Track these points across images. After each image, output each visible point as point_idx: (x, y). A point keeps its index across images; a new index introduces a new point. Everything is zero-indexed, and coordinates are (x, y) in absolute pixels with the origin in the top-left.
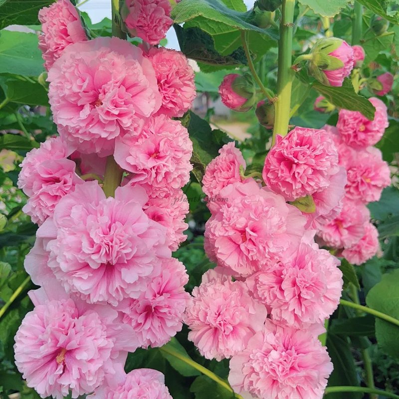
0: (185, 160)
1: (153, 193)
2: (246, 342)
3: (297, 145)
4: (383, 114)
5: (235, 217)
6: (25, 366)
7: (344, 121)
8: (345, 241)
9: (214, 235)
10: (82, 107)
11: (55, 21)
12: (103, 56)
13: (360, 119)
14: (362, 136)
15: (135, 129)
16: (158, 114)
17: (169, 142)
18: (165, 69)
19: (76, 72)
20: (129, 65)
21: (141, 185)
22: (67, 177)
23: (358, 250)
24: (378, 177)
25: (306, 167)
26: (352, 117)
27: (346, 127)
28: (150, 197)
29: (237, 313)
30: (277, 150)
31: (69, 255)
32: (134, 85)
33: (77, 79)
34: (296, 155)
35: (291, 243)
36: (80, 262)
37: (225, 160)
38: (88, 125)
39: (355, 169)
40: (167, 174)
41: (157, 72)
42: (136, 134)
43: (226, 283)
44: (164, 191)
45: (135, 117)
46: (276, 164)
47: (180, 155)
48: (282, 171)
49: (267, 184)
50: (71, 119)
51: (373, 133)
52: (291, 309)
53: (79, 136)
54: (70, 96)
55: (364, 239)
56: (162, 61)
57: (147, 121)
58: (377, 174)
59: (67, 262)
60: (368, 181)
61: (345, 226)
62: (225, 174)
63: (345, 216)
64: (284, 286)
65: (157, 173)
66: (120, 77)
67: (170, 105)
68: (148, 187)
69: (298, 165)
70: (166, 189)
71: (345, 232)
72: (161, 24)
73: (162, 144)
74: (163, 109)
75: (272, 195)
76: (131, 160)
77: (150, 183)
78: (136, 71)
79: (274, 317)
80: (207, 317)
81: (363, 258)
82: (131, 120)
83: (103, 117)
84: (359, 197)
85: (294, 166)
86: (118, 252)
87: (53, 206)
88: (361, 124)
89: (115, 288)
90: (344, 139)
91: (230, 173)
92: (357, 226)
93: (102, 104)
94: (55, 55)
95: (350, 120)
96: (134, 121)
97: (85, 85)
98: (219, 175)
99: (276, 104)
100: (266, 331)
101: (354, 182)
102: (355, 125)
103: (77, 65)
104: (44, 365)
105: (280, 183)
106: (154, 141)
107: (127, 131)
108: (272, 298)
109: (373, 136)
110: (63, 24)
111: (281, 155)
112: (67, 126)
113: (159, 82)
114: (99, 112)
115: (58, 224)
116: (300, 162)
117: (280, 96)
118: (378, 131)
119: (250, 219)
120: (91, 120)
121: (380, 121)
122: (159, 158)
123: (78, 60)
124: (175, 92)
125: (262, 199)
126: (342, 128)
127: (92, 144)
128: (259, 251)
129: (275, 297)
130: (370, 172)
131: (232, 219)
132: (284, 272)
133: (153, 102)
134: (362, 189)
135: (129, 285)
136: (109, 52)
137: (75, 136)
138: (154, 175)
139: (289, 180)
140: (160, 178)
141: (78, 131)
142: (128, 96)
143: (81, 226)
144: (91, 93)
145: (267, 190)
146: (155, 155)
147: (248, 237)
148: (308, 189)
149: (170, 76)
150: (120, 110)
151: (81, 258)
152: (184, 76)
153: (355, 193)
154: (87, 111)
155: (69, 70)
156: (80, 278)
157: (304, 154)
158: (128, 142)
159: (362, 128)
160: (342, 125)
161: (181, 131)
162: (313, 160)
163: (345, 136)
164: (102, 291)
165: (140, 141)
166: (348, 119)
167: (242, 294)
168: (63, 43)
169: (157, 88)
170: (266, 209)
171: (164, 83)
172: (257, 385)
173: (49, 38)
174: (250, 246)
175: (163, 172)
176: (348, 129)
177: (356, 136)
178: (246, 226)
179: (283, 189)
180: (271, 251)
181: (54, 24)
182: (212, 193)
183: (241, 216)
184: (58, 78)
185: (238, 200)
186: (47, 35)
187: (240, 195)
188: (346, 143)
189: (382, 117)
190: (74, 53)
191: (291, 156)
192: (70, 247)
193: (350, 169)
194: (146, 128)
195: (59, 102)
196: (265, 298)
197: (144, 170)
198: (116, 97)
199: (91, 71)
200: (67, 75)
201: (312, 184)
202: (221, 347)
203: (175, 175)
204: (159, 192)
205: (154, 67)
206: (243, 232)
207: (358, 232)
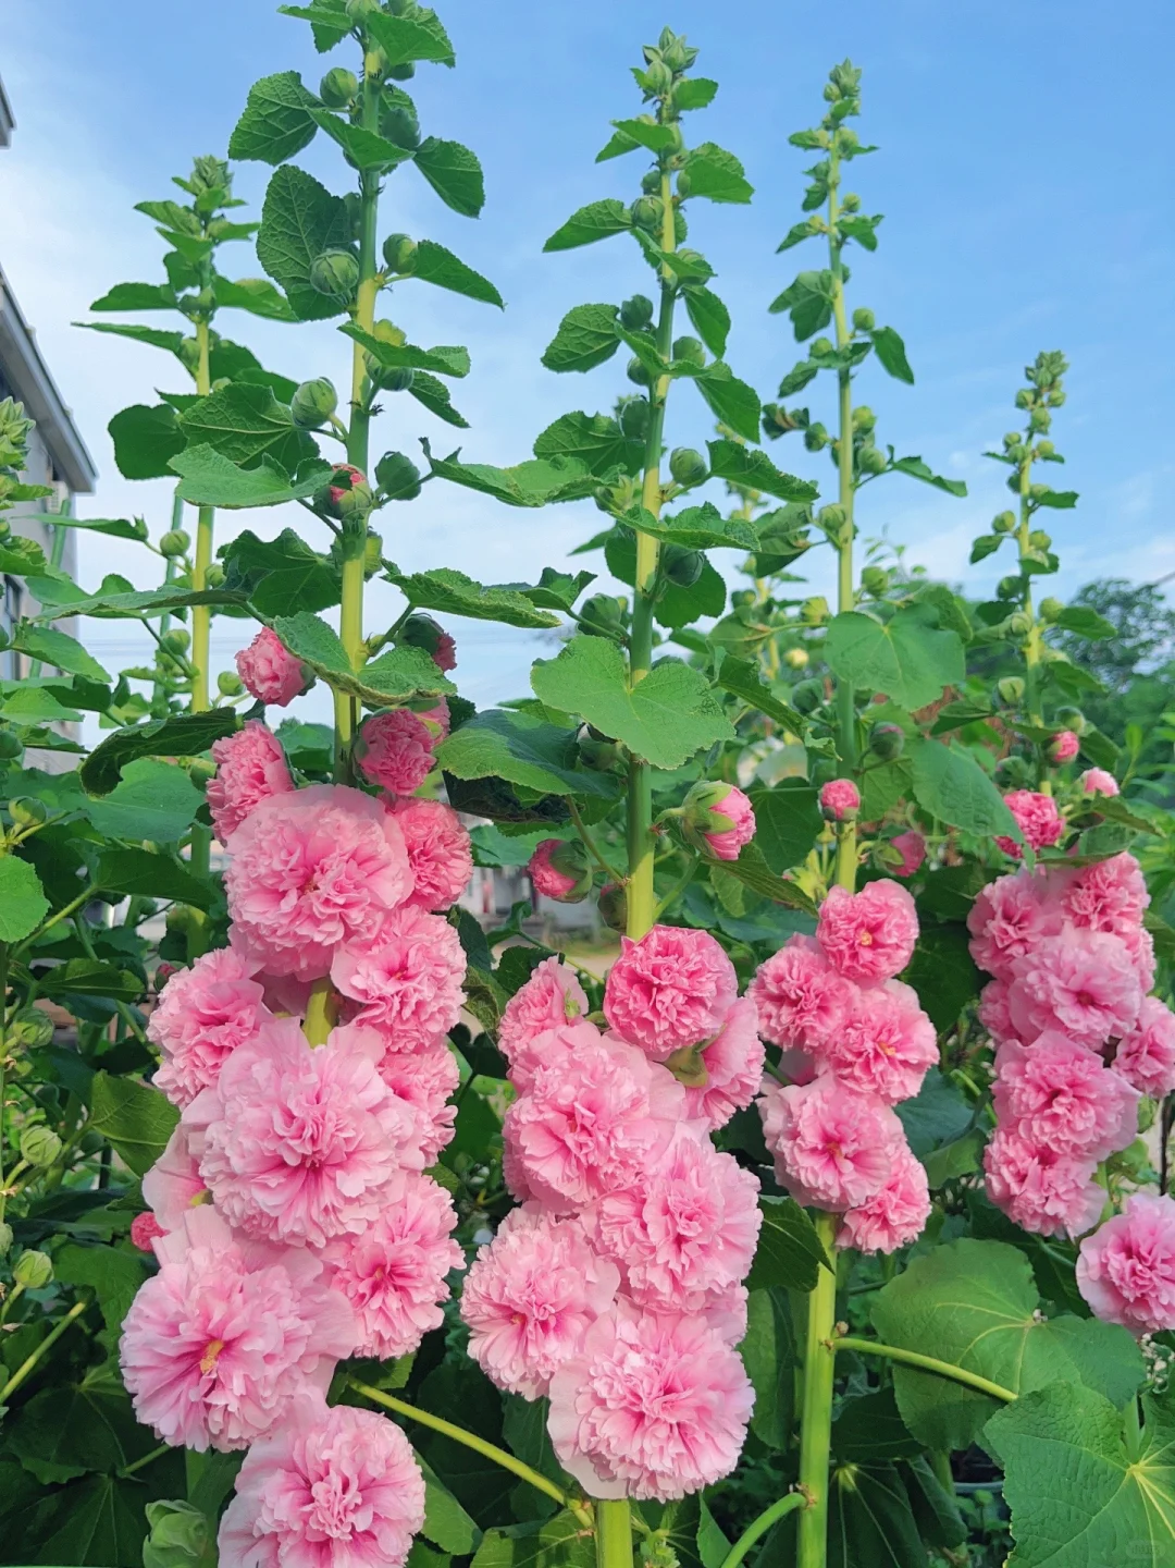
0: (452, 985)
1: (393, 1043)
2: (581, 1343)
3: (658, 954)
4: (905, 912)
5: (556, 1085)
6: (142, 1376)
7: (829, 925)
8: (849, 1187)
9: (517, 1122)
10: (283, 894)
11: (244, 761)
12: (321, 815)
13: (859, 920)
14: (866, 955)
15: (369, 929)
16: (407, 904)
17: (425, 950)
18: (421, 832)
19: (279, 840)
20: (364, 828)
21: (374, 1025)
22: (245, 1014)
23: (878, 1211)
24: (910, 1045)
25: (675, 992)
26: (843, 916)
27: (833, 937)
28: (388, 1050)
29: (563, 1280)
30: (626, 965)
31: (248, 1144)
32: (371, 858)
33: (281, 849)
34: (656, 972)
35: (660, 1136)
36: (267, 1154)
37: (539, 988)
38: (292, 921)
39: (859, 1025)
40: (419, 1004)
41: (407, 838)
42: (370, 937)
43: (544, 1225)
44: (414, 1039)
45: (368, 908)
46: (625, 989)
47: (443, 972)
48: (635, 999)
49: (613, 1025)
50: (265, 913)
51: (888, 950)
52: (660, 1260)
53: (278, 941)
54: (266, 876)
55: (892, 1188)
56: (416, 820)
57: (389, 915)
58: (908, 1039)
59: (243, 1157)
60: (890, 1052)
61: (845, 1149)
62: (537, 1012)
63: (843, 1128)
64: (647, 1217)
65: (403, 1004)
66: (350, 846)
67: (428, 890)
68: (386, 1029)
69: (660, 989)
70: (416, 1034)
71: (848, 1166)
72: (418, 765)
73: (412, 953)
74: (416, 897)
75: (624, 1047)
76: (359, 982)
77: (388, 1022)
78: (374, 837)
79: (634, 1283)
80: (506, 1290)
81: (896, 1237)
82: (362, 914)
83: (318, 909)
84: (874, 1086)
85: (655, 990)
86: (332, 1136)
87: (216, 1066)
88: (863, 931)
89: (322, 1207)
90: (832, 961)
91: (545, 1011)
92: (872, 1152)
93: (316, 888)
94: (239, 812)
95: (839, 922)
96: (367, 916)
97: (293, 860)
98: (527, 1013)
99: (627, 890)
100: (619, 1316)
101: (859, 1054)
102: (852, 933)
103: (282, 829)
104: (175, 1379)
105: (634, 1024)
106: (399, 949)
107: (356, 933)
108: (627, 1242)
109: (889, 957)
110: (258, 766)
111: (632, 972)
112: (257, 924)
113: (410, 852)
114: (314, 900)
115: (224, 1096)
116: (663, 983)
117: (634, 876)
118: (898, 947)
119: (582, 1085)
120: (297, 913)
121: (899, 926)
122: (406, 978)
123: (282, 821)
124: (436, 868)
125: (604, 1054)
126: (826, 939)
127: (293, 954)
128: (598, 1144)
129: (633, 1239)
130: (891, 1033)
131: (550, 1088)
132: (647, 1187)
133: (400, 886)
134: (877, 1068)
135: (349, 1201)
136: (332, 809)
137: (269, 940)
138: (397, 1006)
139: (648, 1015)
140: (407, 1013)
141: (275, 931)
142: (360, 876)
143: (271, 1092)
144: (301, 871)
145: (615, 1039)
146: (399, 975)
147: (579, 1121)
148: (682, 1032)
149: (429, 843)
150: (348, 898)
151: (269, 1146)
152: (454, 842)
153: (865, 1078)
154: (291, 900)
155: (268, 838)
156: (265, 1187)
157: (669, 969)
158: (355, 952)
159: (866, 938)
160: (826, 932)
161: (445, 934)
162: (685, 980)
163: (834, 955)
164: (300, 1211)
165: (375, 950)
166: (836, 921)
167: (572, 1243)
168: (255, 794)
169: (406, 861)
170: (610, 1068)
171: (419, 855)
172: (604, 1431)
173: (231, 787)
174: (583, 1138)
175: (413, 1001)
176: (837, 941)
177: (854, 956)
178: (576, 1099)
179: (641, 1034)
180: (621, 1145)
181: (242, 766)
182: (513, 1049)
183: (565, 1082)
184: (248, 849)
185: (562, 1058)
186: (229, 782)
187: (565, 1047)
188: (838, 970)
189: (903, 917)
190: (274, 810)
191: (647, 973)
192: (250, 1129)
193: (850, 1025)
194: (386, 927)
195: (248, 886)
196: (615, 1245)
197: (381, 998)
198: (343, 877)
199: (302, 838)
200: (264, 844)
201: (686, 1021)
202: (532, 1351)
203: (433, 1008)
204: (405, 1040)
205: (402, 829)
206: (570, 1115)
207: (876, 1168)
